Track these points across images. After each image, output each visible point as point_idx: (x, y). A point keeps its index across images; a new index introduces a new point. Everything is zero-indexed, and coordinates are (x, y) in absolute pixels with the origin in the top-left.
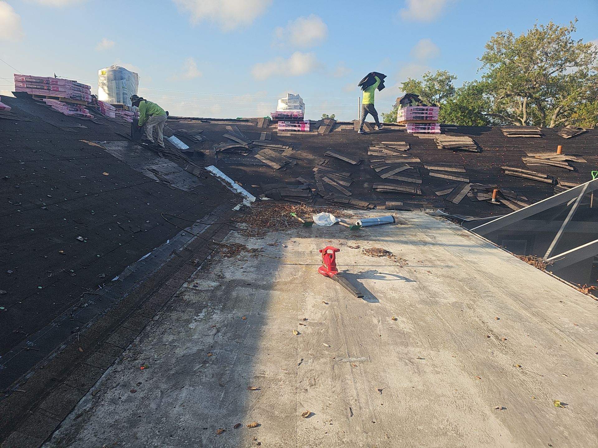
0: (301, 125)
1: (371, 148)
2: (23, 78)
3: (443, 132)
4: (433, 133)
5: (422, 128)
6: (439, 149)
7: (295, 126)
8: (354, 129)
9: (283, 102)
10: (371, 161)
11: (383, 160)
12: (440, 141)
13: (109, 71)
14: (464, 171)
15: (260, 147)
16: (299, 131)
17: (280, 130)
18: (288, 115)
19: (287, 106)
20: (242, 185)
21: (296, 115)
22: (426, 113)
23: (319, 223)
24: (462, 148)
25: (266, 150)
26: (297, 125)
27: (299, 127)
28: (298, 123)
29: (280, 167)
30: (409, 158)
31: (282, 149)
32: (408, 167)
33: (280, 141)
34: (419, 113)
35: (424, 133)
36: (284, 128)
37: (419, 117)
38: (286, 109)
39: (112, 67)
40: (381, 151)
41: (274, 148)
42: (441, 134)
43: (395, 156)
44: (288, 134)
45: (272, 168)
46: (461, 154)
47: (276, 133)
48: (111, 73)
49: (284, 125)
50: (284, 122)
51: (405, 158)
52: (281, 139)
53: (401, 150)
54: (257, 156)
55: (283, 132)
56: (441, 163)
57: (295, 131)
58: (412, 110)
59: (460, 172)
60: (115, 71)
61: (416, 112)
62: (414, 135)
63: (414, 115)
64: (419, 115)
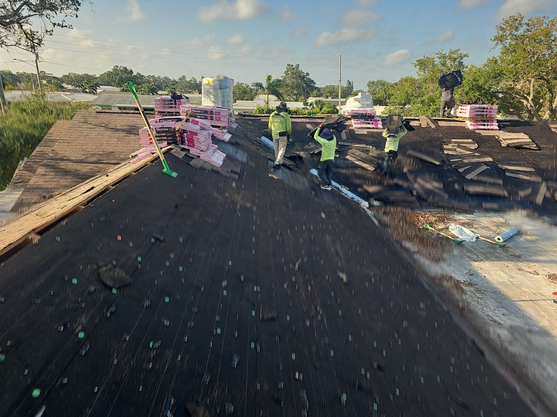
0: (374, 122)
1: (445, 147)
2: (189, 109)
3: (500, 128)
4: (492, 130)
5: (481, 125)
6: (504, 147)
7: (369, 124)
8: (421, 125)
9: (356, 101)
10: (451, 161)
11: (461, 159)
12: (503, 139)
13: (216, 80)
14: (534, 170)
15: (346, 147)
16: (373, 128)
17: (355, 128)
18: (363, 114)
19: (360, 104)
20: (348, 189)
21: (371, 114)
22: (487, 111)
23: (464, 238)
24: (523, 146)
25: (353, 150)
26: (370, 122)
27: (372, 124)
28: (371, 121)
29: (374, 169)
30: (482, 157)
31: (367, 149)
32: (485, 167)
33: (361, 139)
34: (480, 111)
35: (485, 129)
36: (359, 126)
37: (480, 115)
38: (360, 107)
39: (218, 76)
40: (455, 150)
41: (359, 148)
42: (499, 130)
43: (469, 155)
44: (365, 132)
45: (367, 170)
46: (524, 152)
47: (353, 130)
48: (217, 82)
49: (359, 123)
50: (358, 119)
51: (478, 157)
52: (360, 138)
53: (471, 148)
54: (348, 157)
55: (359, 130)
56: (511, 162)
57: (370, 128)
58: (474, 108)
59: (531, 171)
60: (220, 81)
61: (478, 110)
62: (477, 131)
63: (476, 113)
64: (479, 113)
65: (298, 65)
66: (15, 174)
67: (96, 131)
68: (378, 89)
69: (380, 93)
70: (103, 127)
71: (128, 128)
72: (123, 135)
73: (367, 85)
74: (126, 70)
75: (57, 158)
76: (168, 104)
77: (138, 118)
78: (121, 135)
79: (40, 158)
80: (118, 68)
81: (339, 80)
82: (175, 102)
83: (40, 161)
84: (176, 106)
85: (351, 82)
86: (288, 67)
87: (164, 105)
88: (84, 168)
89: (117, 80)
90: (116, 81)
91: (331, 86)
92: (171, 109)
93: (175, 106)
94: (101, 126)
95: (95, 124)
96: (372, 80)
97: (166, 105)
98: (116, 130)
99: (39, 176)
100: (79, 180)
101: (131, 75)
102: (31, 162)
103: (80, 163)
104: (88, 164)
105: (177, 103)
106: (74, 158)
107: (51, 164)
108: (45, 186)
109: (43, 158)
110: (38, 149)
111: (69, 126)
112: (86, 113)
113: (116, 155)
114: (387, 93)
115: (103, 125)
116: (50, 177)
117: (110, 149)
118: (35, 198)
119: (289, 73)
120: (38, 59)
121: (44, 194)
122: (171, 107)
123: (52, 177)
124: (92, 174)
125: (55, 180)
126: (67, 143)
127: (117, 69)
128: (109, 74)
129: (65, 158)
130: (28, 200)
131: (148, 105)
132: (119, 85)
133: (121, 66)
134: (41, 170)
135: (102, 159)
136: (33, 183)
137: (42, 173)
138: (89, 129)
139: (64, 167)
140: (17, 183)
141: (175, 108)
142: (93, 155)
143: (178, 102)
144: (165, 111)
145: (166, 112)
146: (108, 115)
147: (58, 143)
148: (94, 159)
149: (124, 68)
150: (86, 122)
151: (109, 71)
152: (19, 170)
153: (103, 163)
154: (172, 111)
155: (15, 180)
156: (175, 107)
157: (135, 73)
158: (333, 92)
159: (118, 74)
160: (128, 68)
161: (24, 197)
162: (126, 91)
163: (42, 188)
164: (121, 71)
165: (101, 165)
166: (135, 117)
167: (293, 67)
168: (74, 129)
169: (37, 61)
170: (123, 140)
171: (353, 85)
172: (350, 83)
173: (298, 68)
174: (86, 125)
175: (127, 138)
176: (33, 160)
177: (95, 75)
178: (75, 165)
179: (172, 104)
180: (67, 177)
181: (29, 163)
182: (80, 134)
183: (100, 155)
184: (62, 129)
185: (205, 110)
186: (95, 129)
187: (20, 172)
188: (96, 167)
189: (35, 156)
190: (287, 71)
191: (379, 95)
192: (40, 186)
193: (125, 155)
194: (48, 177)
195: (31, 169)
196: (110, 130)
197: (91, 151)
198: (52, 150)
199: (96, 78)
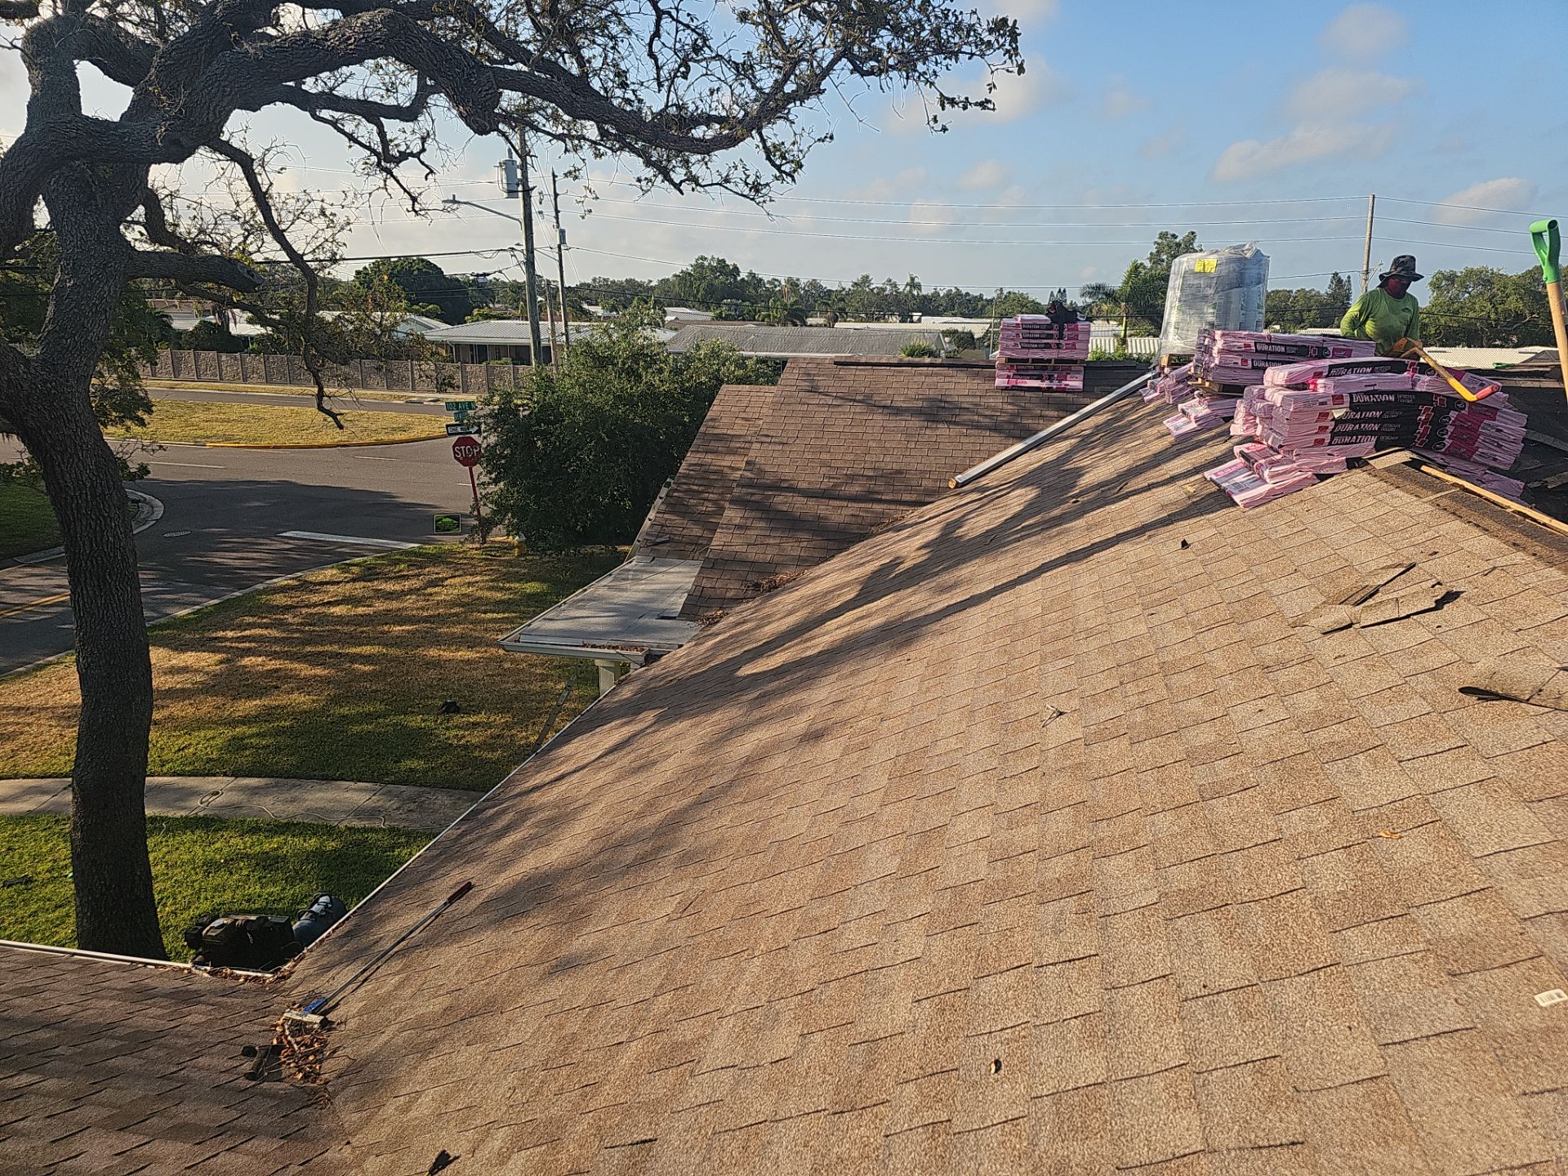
13: (1229, 261)
48: (1233, 266)
65: (1193, 233)
66: (647, 523)
67: (844, 413)
68: (1467, 295)
69: (1477, 307)
70: (859, 401)
71: (925, 404)
72: (918, 424)
73: (1431, 284)
74: (724, 268)
75: (764, 483)
76: (1040, 338)
77: (947, 379)
78: (910, 424)
79: (700, 482)
80: (706, 263)
81: (1365, 269)
82: (1061, 330)
83: (701, 488)
84: (1061, 341)
85: (1344, 279)
86: (1160, 241)
87: (1027, 341)
88: (838, 514)
89: (702, 292)
90: (699, 296)
91: (1278, 292)
92: (1047, 351)
93: (1057, 342)
94: (855, 401)
95: (839, 395)
96: (1446, 270)
97: (1032, 341)
98: (898, 411)
99: (730, 529)
100: (831, 545)
101: (735, 278)
102: (679, 491)
103: (822, 498)
104: (845, 504)
105: (1065, 333)
106: (804, 485)
107: (753, 498)
108: (751, 557)
109: (705, 482)
110: (691, 458)
111: (775, 399)
112: (810, 365)
113: (909, 479)
114: (1500, 308)
115: (859, 398)
116: (756, 532)
117: (890, 463)
118: (733, 589)
119: (1165, 257)
120: (565, 243)
121: (753, 578)
122: (1048, 346)
123: (763, 533)
124: (858, 528)
125: (772, 541)
126: (780, 443)
127: (702, 266)
128: (684, 277)
129: (783, 485)
130: (718, 591)
131: (795, 351)
132: (705, 305)
133: (713, 258)
134: (732, 514)
135: (877, 489)
136: (721, 548)
137: (737, 521)
138: (826, 409)
139: (785, 509)
140: (658, 544)
141: (1059, 348)
142: (852, 478)
143: (1069, 330)
144: (1025, 357)
145: (1030, 361)
146: (864, 370)
147: (759, 445)
148: (855, 489)
149: (719, 261)
150: (813, 390)
151: (684, 269)
152: (658, 513)
153: (880, 501)
154: (1046, 357)
155: (652, 536)
156: (1058, 344)
157: (743, 275)
158: (1286, 309)
159: (704, 278)
160: (727, 263)
161: (706, 583)
162: (726, 319)
163: (744, 562)
164: (712, 270)
165: (878, 507)
166: (937, 375)
167: (1177, 240)
168: (787, 407)
169: (562, 247)
170: (920, 439)
171: (1349, 289)
172: (1340, 281)
173: (1192, 244)
174: (816, 399)
175: (928, 432)
176: (685, 487)
177: (651, 281)
178: (811, 502)
179: (1050, 337)
180: (800, 535)
181: (676, 494)
182: (805, 421)
183: (869, 478)
184: (736, 409)
185: (1299, 344)
186: (840, 409)
187: (658, 515)
188: (867, 512)
189: (686, 476)
190: (1158, 252)
191: (1471, 314)
192: (738, 557)
193: (935, 480)
194: (752, 532)
195: (683, 509)
196: (880, 411)
197: (843, 468)
198: (747, 463)
199: (653, 288)
